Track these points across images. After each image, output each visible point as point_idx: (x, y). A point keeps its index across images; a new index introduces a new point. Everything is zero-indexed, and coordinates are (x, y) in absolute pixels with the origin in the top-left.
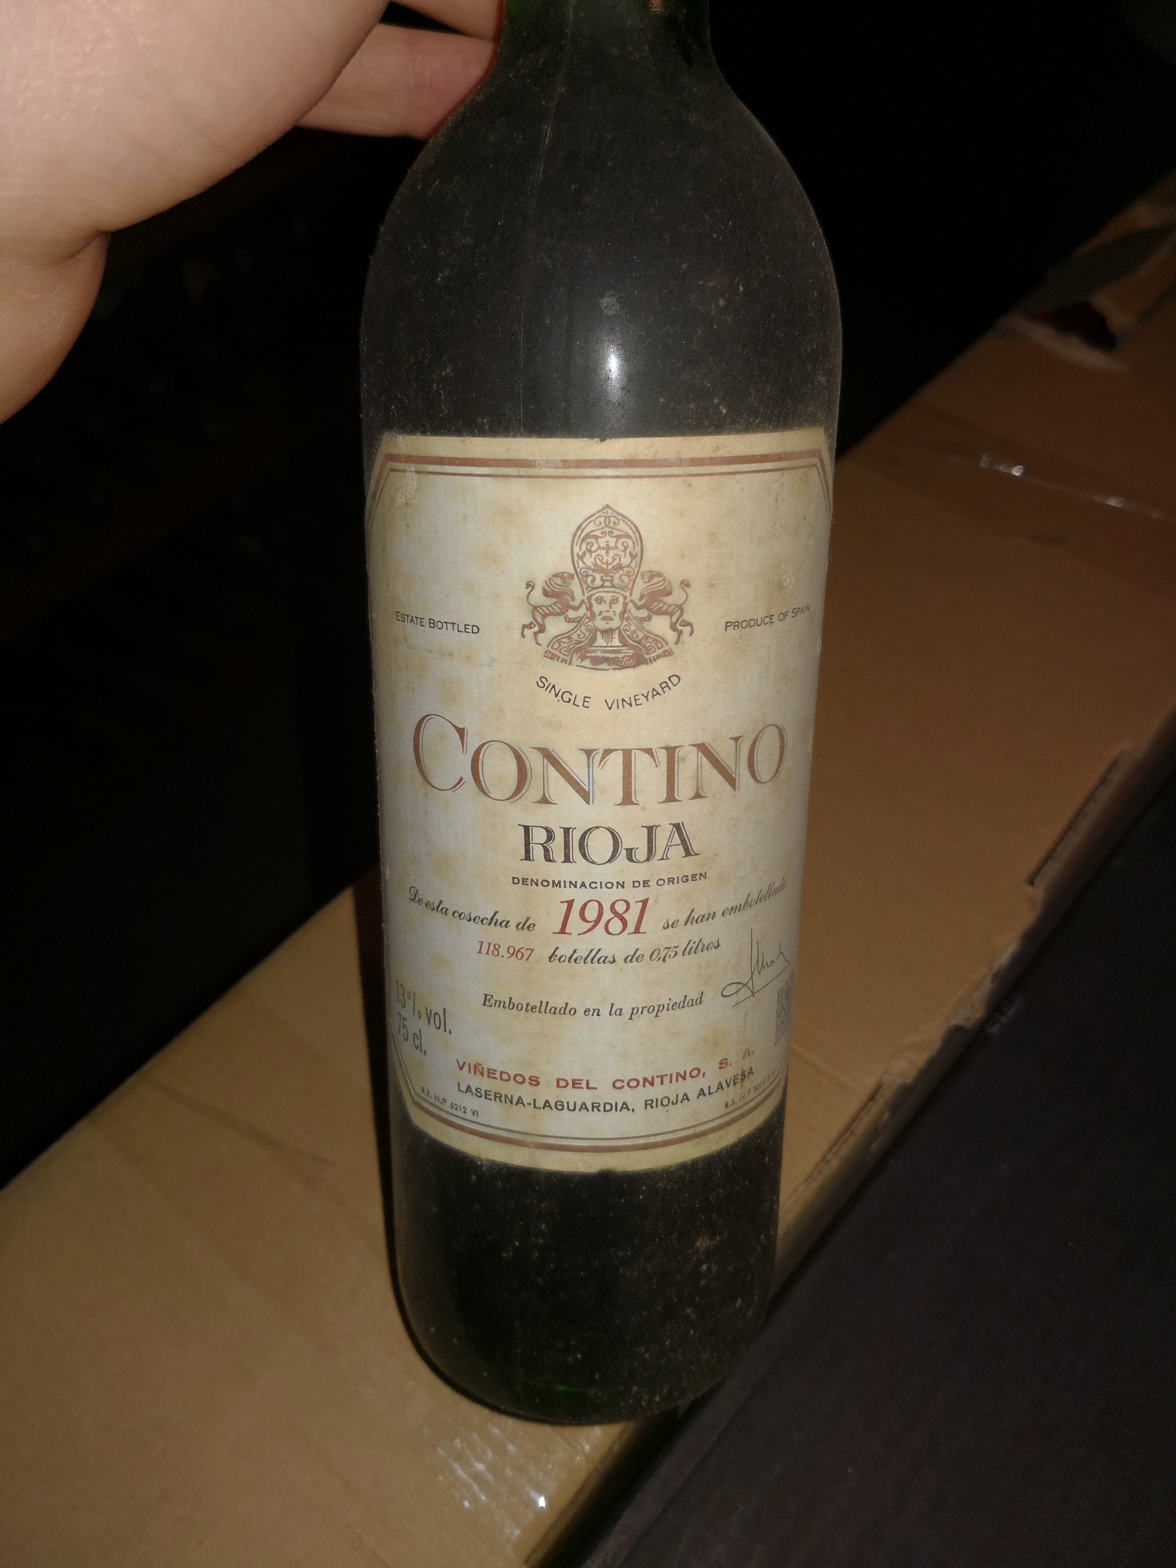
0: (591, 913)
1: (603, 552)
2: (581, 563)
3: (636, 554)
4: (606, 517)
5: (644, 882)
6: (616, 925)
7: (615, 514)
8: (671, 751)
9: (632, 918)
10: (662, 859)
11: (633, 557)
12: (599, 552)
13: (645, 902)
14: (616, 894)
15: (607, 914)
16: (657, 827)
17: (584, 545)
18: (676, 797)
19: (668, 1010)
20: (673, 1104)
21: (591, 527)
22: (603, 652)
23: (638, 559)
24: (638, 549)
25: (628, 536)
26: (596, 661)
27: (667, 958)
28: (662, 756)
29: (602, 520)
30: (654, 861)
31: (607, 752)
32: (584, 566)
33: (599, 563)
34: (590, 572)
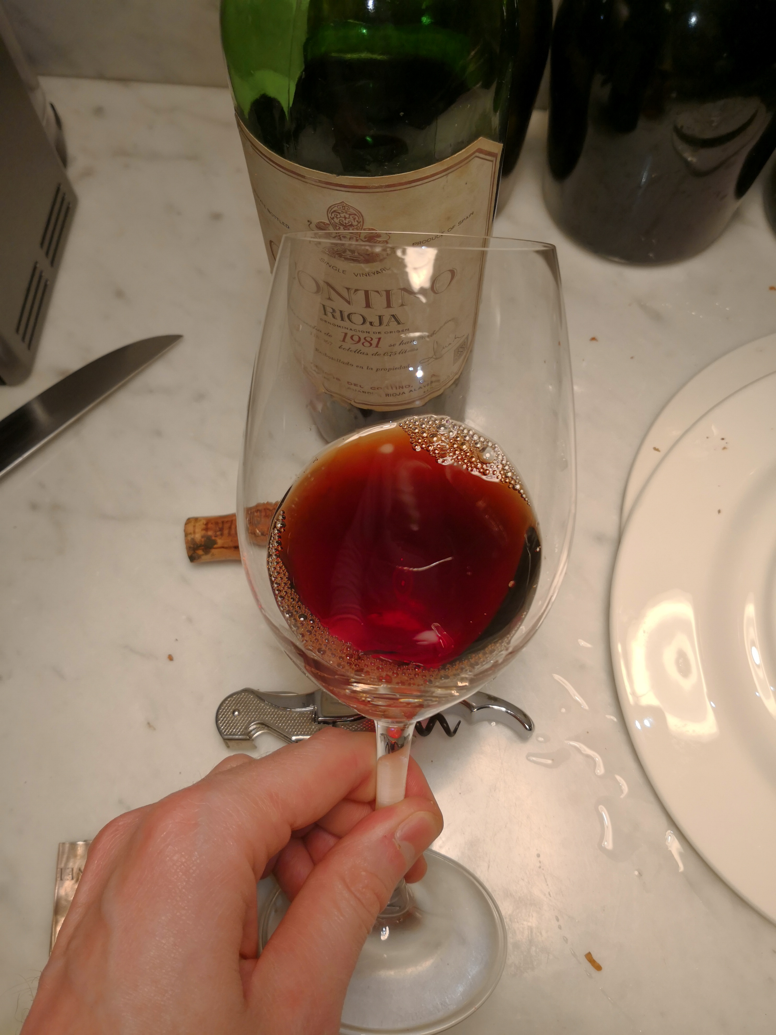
0: (356, 338)
1: (343, 219)
2: (332, 221)
3: (360, 222)
4: (343, 206)
5: (379, 333)
6: (367, 344)
7: (347, 206)
8: (388, 293)
9: (374, 342)
10: (387, 326)
11: (359, 222)
12: (341, 219)
13: (380, 339)
14: (365, 335)
15: (362, 340)
16: (383, 316)
17: (333, 215)
18: (391, 306)
19: (393, 370)
20: (398, 395)
21: (335, 209)
22: (350, 256)
23: (361, 223)
24: (361, 220)
25: (355, 215)
26: (346, 259)
27: (392, 355)
28: (384, 294)
29: (341, 207)
30: (382, 327)
31: (356, 290)
32: (334, 222)
33: (342, 223)
34: (337, 225)
